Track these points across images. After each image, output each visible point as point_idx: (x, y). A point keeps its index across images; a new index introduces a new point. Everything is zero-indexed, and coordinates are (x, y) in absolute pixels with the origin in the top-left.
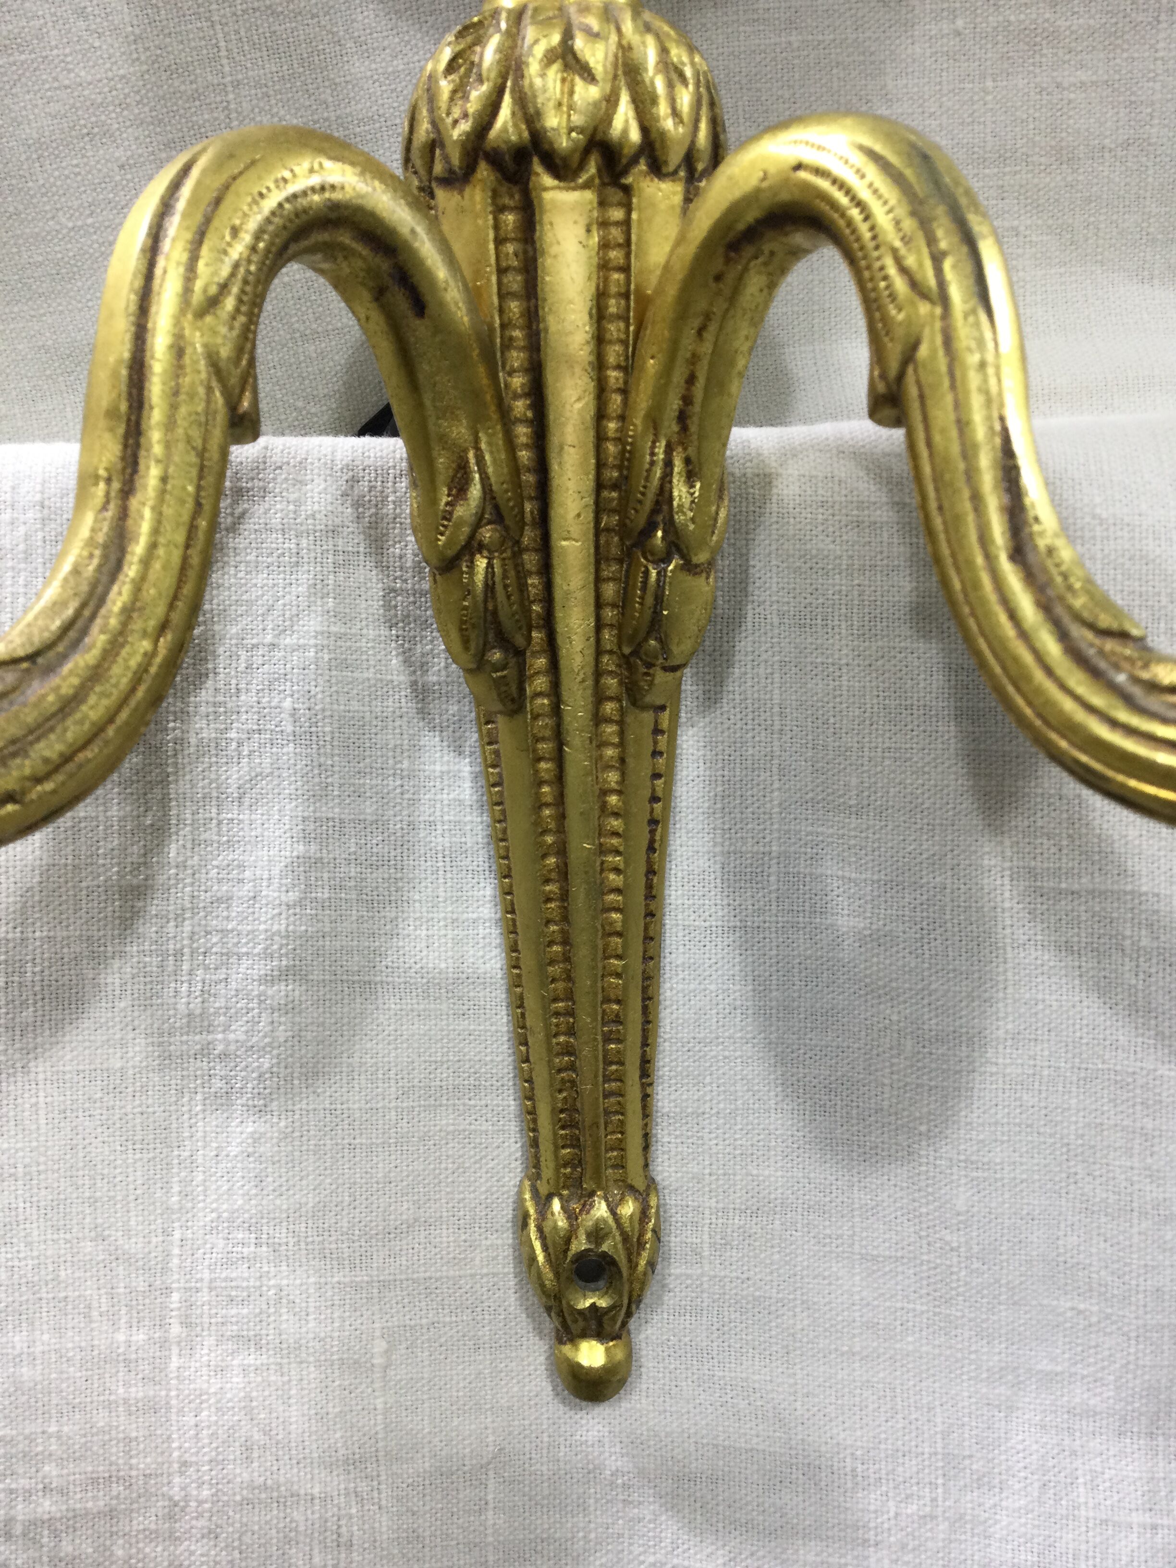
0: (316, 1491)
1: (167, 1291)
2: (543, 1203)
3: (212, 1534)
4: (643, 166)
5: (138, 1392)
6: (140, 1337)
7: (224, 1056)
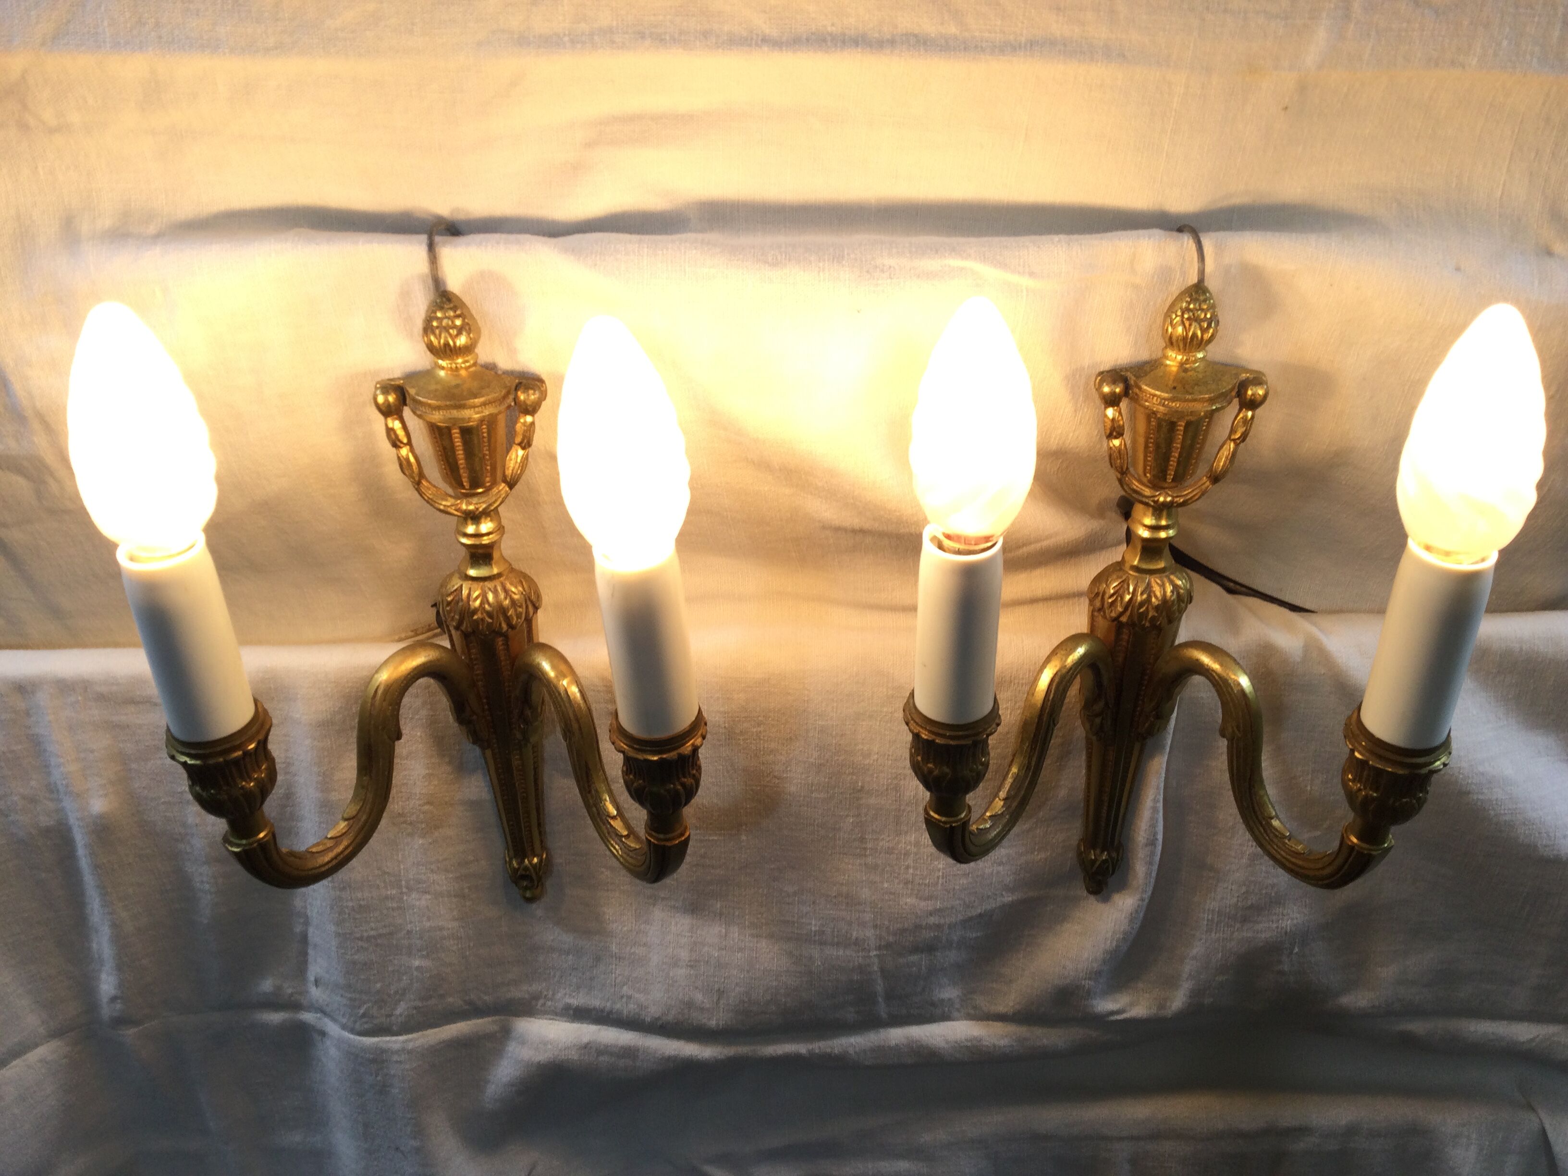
0: (450, 926)
1: (401, 881)
2: (511, 859)
3: (421, 938)
4: (510, 630)
5: (395, 905)
6: (394, 892)
7: (411, 823)
